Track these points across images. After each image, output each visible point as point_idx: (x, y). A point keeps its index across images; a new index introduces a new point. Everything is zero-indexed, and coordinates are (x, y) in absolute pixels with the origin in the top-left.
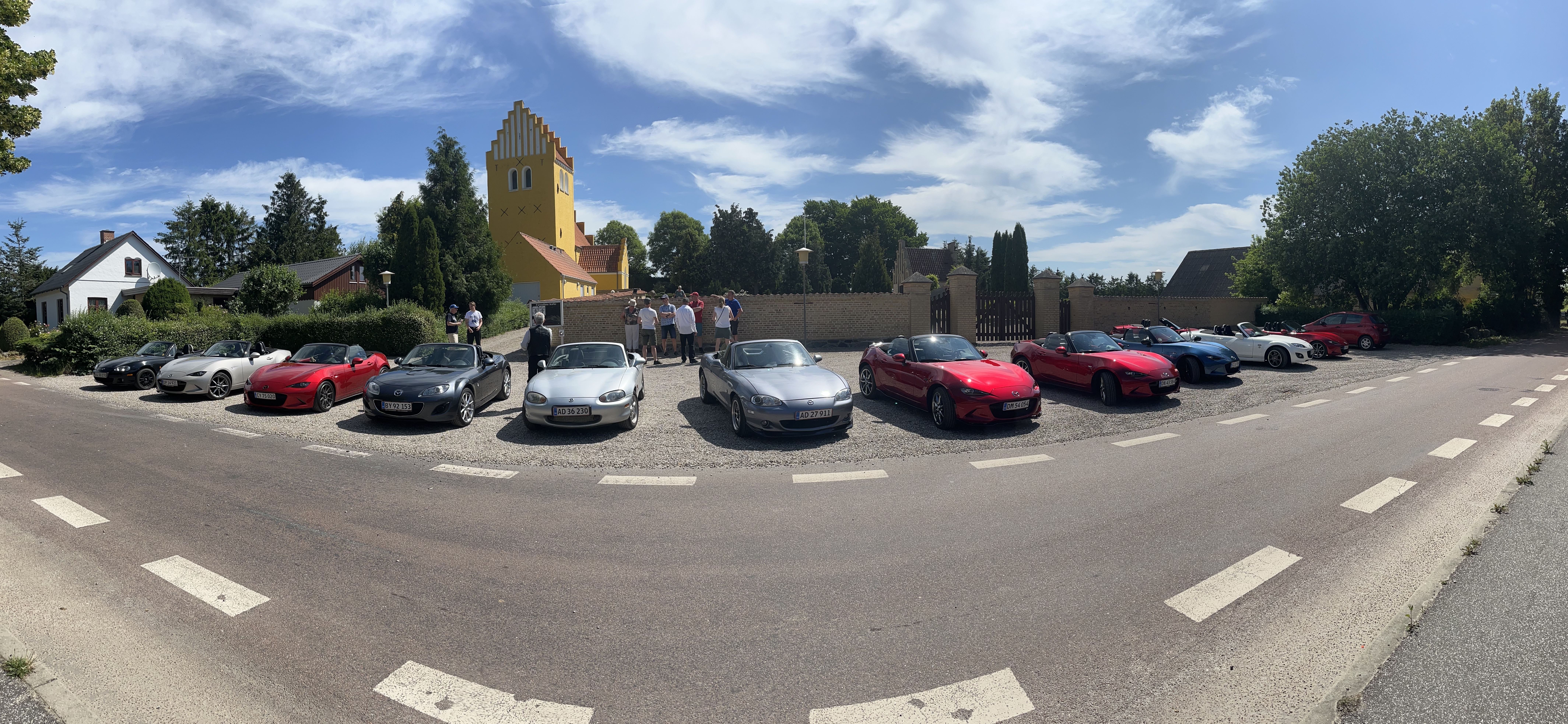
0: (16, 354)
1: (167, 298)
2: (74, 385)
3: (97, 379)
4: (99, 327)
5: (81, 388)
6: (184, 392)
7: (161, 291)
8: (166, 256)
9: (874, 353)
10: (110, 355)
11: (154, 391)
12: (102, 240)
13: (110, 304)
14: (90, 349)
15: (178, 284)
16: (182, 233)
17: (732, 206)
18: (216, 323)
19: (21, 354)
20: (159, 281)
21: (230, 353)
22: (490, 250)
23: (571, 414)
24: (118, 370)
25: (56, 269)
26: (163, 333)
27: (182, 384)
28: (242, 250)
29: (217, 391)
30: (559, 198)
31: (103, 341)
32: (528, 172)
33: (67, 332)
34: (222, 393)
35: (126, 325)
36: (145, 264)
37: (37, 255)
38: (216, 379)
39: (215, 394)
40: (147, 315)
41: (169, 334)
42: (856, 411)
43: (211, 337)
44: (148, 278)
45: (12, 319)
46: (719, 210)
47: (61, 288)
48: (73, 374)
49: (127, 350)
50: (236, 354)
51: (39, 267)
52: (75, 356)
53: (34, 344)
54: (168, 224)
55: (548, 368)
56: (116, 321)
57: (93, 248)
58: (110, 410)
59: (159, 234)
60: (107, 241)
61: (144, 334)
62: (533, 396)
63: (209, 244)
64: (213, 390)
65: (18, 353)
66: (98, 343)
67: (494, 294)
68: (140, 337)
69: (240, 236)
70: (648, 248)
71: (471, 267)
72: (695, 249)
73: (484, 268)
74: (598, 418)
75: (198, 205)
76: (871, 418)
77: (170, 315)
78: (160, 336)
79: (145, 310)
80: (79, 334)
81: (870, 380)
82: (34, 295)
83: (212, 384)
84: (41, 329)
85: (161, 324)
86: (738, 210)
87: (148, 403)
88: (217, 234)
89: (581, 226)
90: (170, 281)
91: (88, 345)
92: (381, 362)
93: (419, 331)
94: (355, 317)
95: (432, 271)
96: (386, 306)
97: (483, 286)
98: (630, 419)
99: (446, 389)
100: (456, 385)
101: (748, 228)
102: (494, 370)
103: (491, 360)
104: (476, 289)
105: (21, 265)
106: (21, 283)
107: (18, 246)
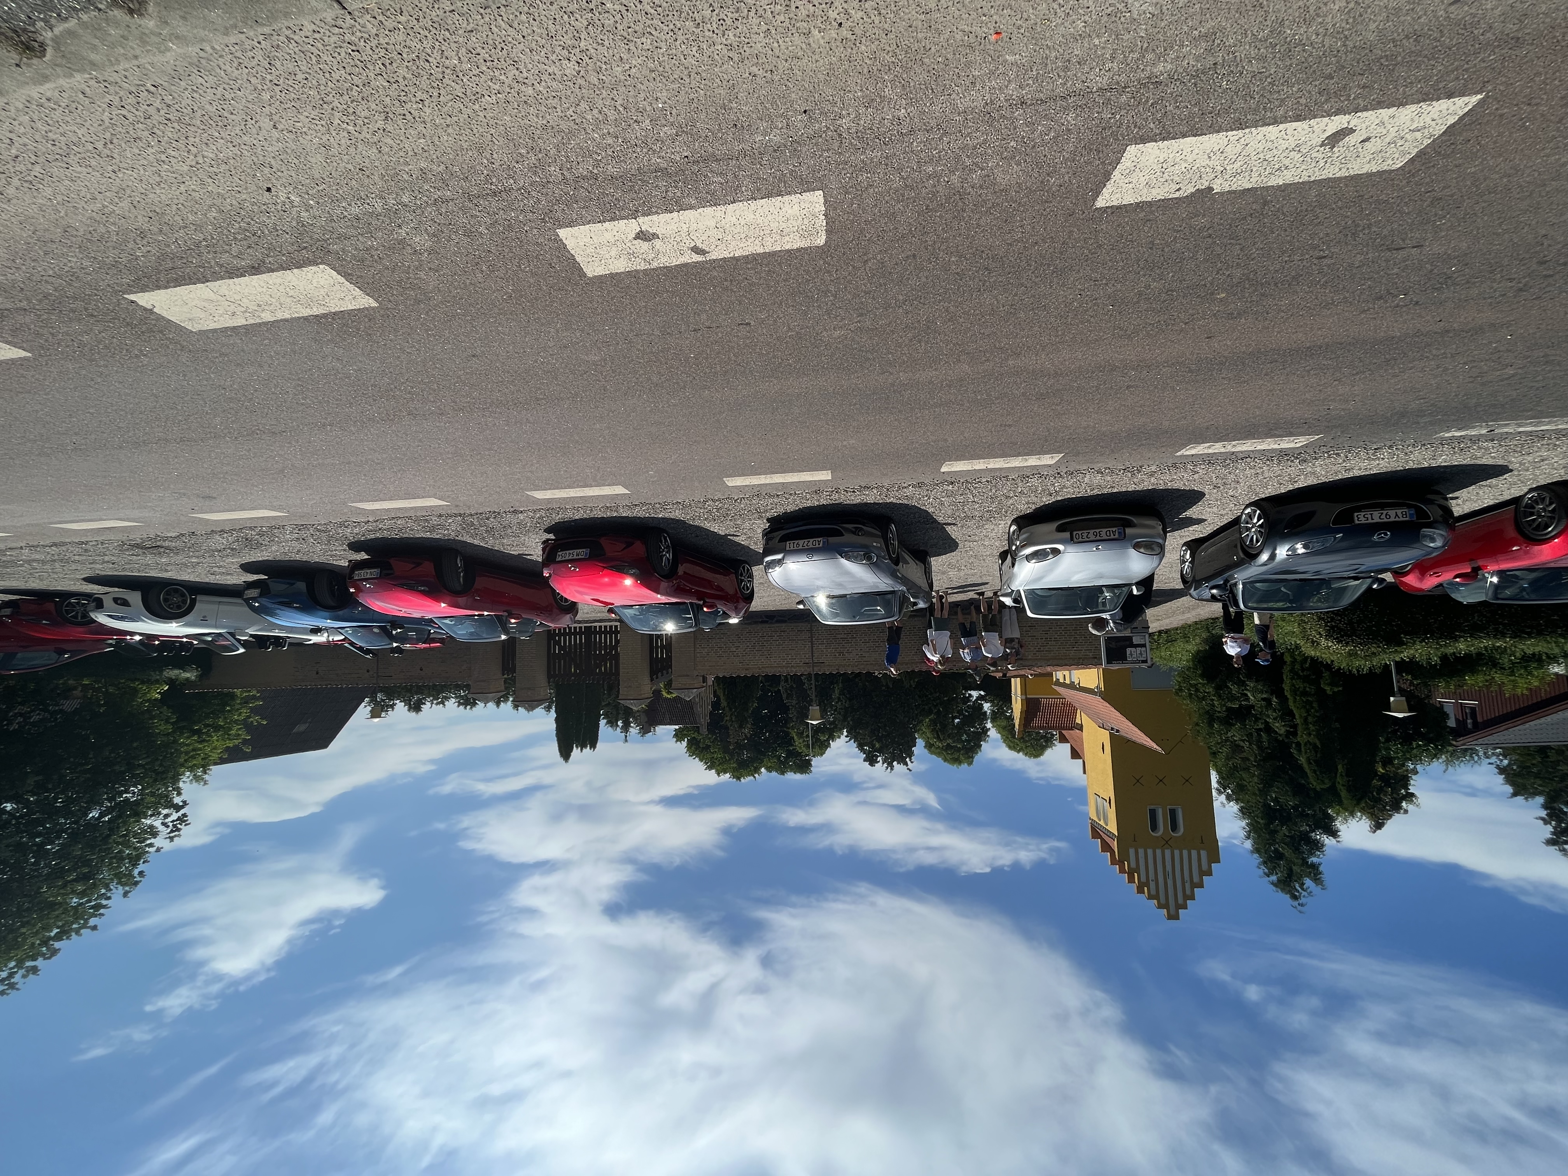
9: (737, 611)
17: (892, 769)
22: (1210, 734)
23: (1098, 531)
30: (1109, 791)
32: (1154, 827)
42: (759, 548)
46: (907, 765)
55: (1129, 585)
62: (1153, 549)
67: (1202, 676)
70: (989, 725)
71: (1242, 714)
72: (933, 722)
73: (1219, 712)
74: (1060, 529)
76: (742, 540)
81: (742, 581)
86: (885, 765)
89: (1076, 754)
92: (1411, 580)
93: (1332, 627)
94: (1462, 647)
95: (1308, 711)
96: (1396, 663)
97: (1218, 688)
98: (1020, 528)
99: (1293, 549)
100: (1273, 557)
101: (872, 746)
102: (1208, 579)
103: (1214, 591)
104: (1229, 685)
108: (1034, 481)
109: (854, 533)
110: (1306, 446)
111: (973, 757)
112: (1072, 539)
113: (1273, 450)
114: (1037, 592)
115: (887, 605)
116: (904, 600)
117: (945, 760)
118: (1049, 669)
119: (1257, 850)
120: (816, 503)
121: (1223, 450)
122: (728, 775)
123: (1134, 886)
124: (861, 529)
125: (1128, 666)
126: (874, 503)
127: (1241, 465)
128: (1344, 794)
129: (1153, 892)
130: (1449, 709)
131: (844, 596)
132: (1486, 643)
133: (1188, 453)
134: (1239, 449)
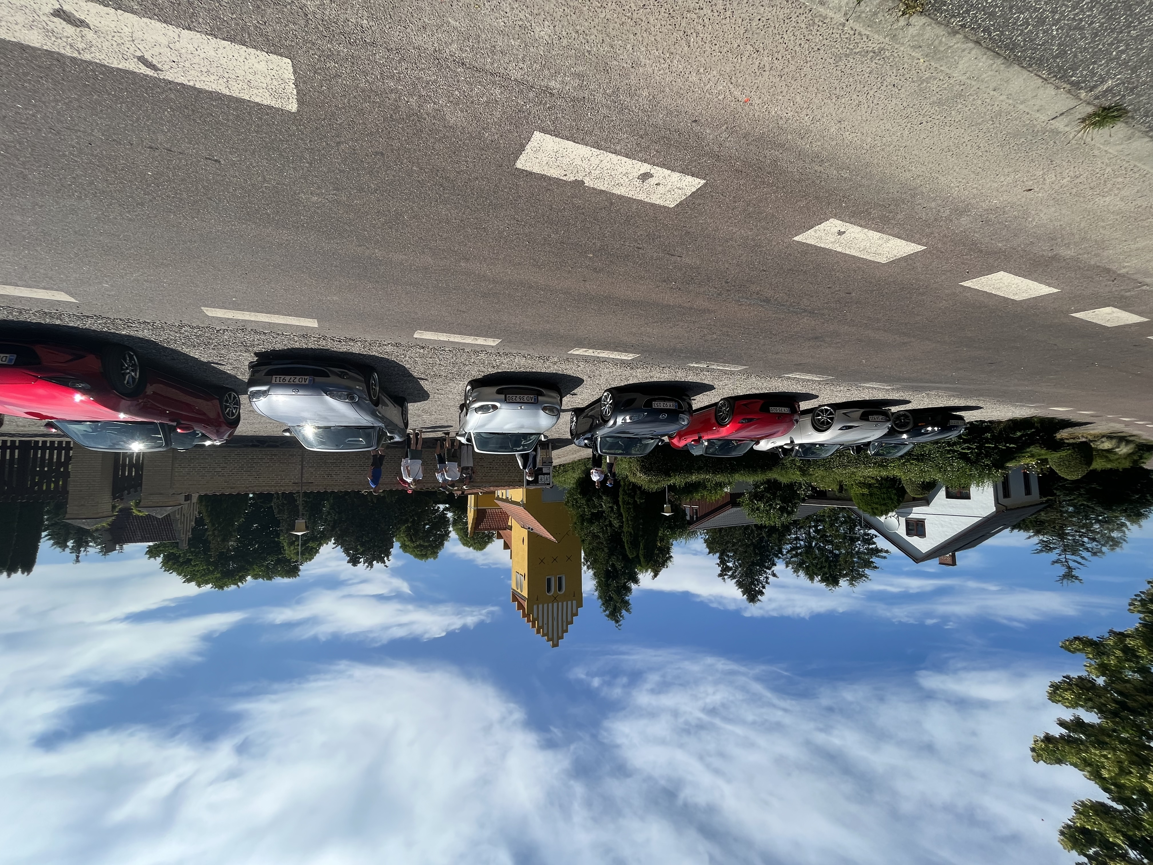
0: (1068, 439)
1: (878, 498)
2: (990, 410)
3: (961, 418)
4: (958, 471)
5: (980, 408)
6: (862, 411)
7: (885, 504)
8: (876, 536)
9: (219, 434)
10: (943, 443)
11: (894, 409)
12: (953, 557)
13: (942, 493)
14: (969, 448)
15: (866, 511)
16: (859, 558)
17: (372, 567)
18: (825, 473)
19: (1062, 439)
20: (887, 514)
21: (813, 447)
23: (522, 396)
24: (936, 429)
25: (1013, 529)
26: (881, 465)
27: (864, 417)
28: (797, 539)
29: (826, 413)
30: (524, 570)
31: (952, 457)
32: (549, 590)
33: (999, 465)
34: (822, 411)
35: (925, 472)
36: (902, 531)
38: (828, 423)
39: (828, 410)
40: (900, 482)
41: (875, 463)
42: (245, 377)
43: (830, 461)
44: (898, 517)
45: (1075, 478)
47: (1006, 510)
48: (990, 422)
49: (923, 448)
50: (807, 446)
51: (1037, 532)
52: (988, 441)
53: (1043, 452)
54: (876, 567)
55: (540, 434)
56: (938, 476)
57: (965, 549)
58: (946, 389)
59: (885, 558)
60: (948, 555)
61: (904, 463)
62: (553, 412)
63: (830, 546)
64: (831, 413)
65: (1066, 441)
66: (959, 454)
67: (580, 493)
68: (908, 461)
69: (799, 551)
71: (598, 516)
74: (499, 392)
75: (843, 583)
76: (228, 369)
77: (873, 481)
78: (885, 462)
79: (903, 487)
80: (984, 463)
81: (227, 407)
82: (1042, 503)
83: (832, 419)
84: (1033, 467)
85: (884, 474)
86: (366, 564)
87: (902, 398)
88: (823, 555)
89: (507, 546)
90: (875, 514)
91: (971, 453)
92: (675, 441)
93: (643, 466)
94: (694, 478)
96: (668, 486)
98: (473, 388)
99: (624, 419)
100: (615, 423)
101: (356, 550)
102: (584, 434)
103: (586, 441)
105: (1062, 536)
106: (1061, 516)
107: (1068, 556)
108: (482, 356)
109: (340, 376)
110: (633, 360)
111: (438, 553)
112: (506, 400)
113: (618, 359)
114: (483, 435)
115: (368, 437)
116: (381, 434)
117: (416, 556)
118: (492, 489)
119: (600, 597)
120: (305, 346)
121: (593, 354)
122: (210, 585)
123: (535, 630)
124: (347, 374)
125: (539, 487)
126: (359, 354)
127: (602, 365)
128: (642, 559)
129: (545, 632)
130: (688, 512)
131: (329, 427)
132: (703, 476)
133: (575, 353)
134: (601, 355)
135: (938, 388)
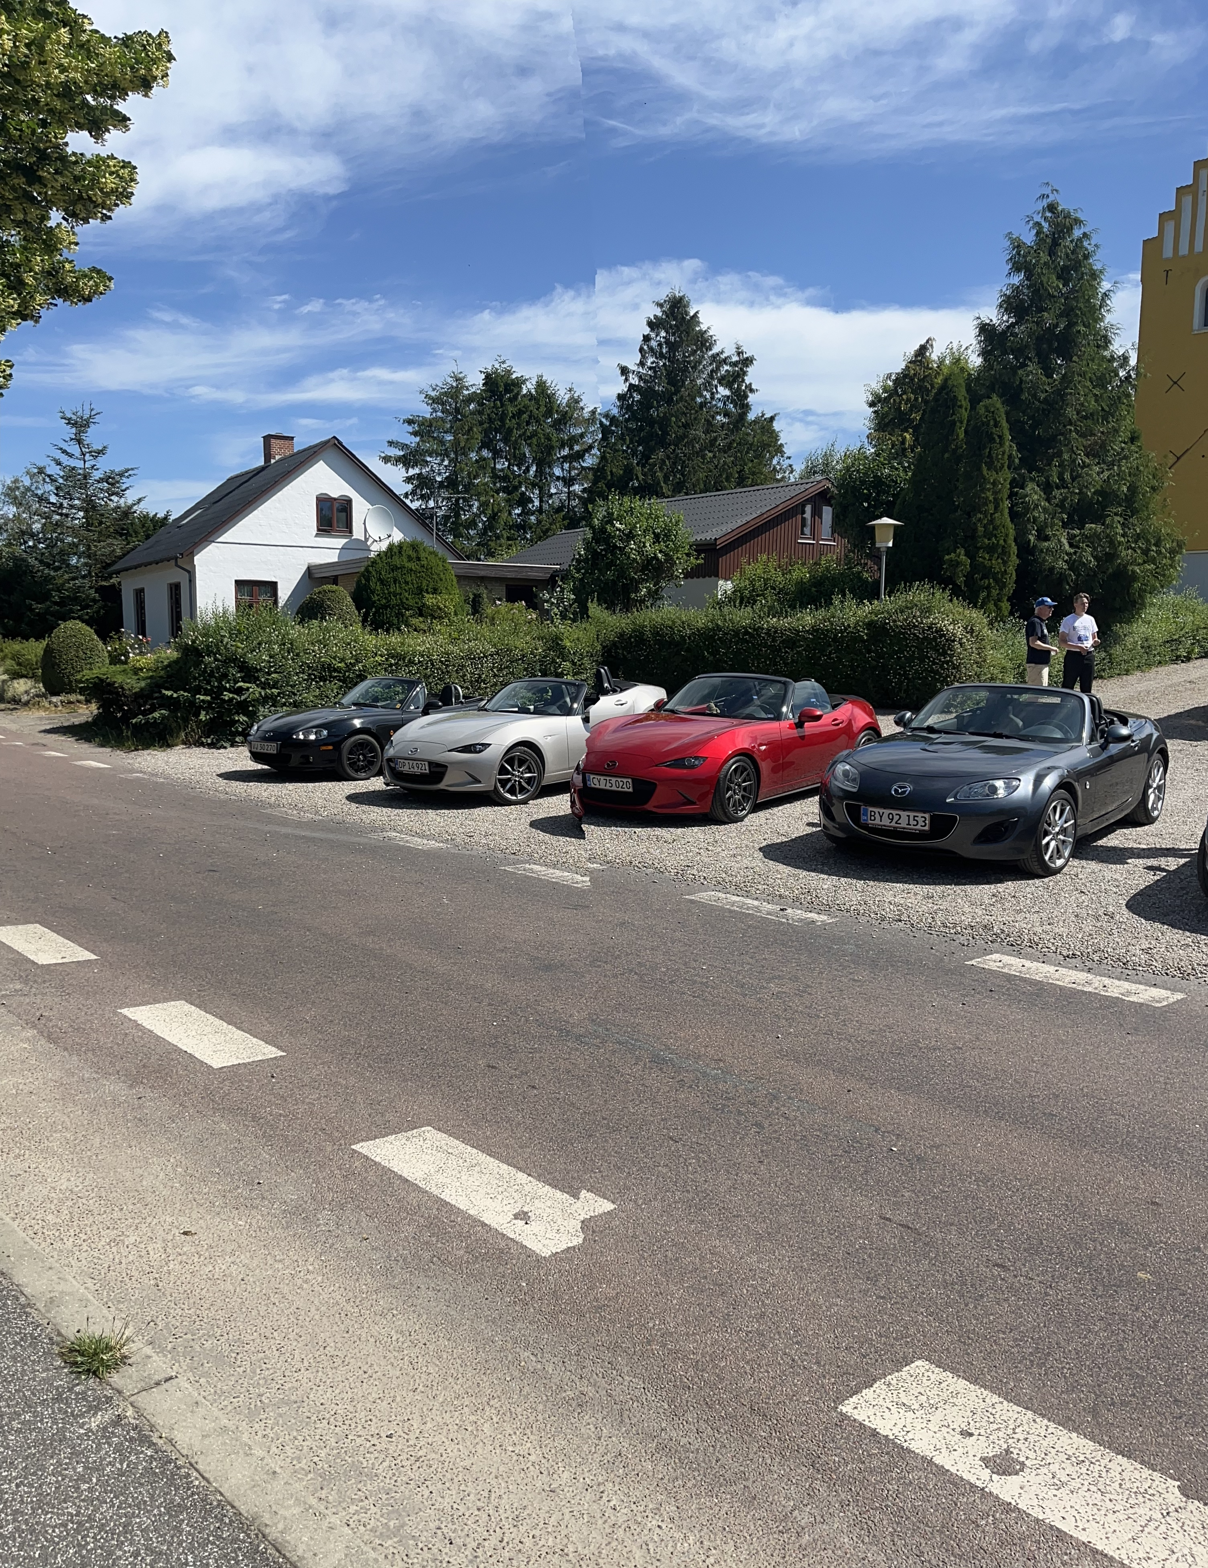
0: (79, 701)
1: (407, 583)
2: (206, 769)
3: (257, 757)
4: (260, 644)
5: (220, 775)
6: (443, 786)
7: (394, 568)
8: (406, 495)
10: (284, 704)
11: (377, 784)
12: (268, 456)
13: (284, 595)
14: (239, 691)
15: (431, 553)
16: (442, 442)
18: (511, 641)
19: (88, 701)
20: (391, 547)
21: (540, 705)
22: (1136, 472)
24: (301, 737)
25: (166, 518)
26: (397, 659)
27: (438, 770)
28: (569, 482)
29: (514, 786)
31: (269, 674)
33: (192, 654)
34: (523, 790)
35: (319, 642)
36: (361, 508)
37: (123, 488)
38: (511, 762)
39: (509, 792)
40: (364, 621)
41: (412, 662)
43: (500, 670)
44: (367, 540)
45: (70, 624)
47: (176, 558)
48: (203, 745)
49: (321, 695)
50: (554, 709)
51: (127, 512)
52: (209, 706)
53: (119, 679)
54: (410, 422)
56: (296, 632)
57: (247, 473)
58: (284, 822)
59: (391, 443)
60: (277, 457)
61: (358, 661)
63: (499, 466)
64: (504, 783)
65: (82, 698)
66: (258, 679)
68: (350, 667)
69: (566, 452)
71: (1085, 512)
73: (1116, 514)
75: (475, 381)
77: (414, 621)
78: (391, 665)
79: (359, 609)
80: (216, 660)
82: (118, 572)
83: (504, 771)
84: (132, 647)
85: (394, 639)
87: (364, 807)
88: (516, 445)
90: (414, 546)
91: (236, 682)
93: (947, 654)
94: (809, 619)
95: (992, 521)
96: (879, 598)
97: (1111, 557)
99: (1013, 789)
100: (1038, 780)
102: (1130, 754)
103: (1124, 731)
104: (1094, 563)
105: (90, 506)
106: (89, 548)
107: (80, 464)
110: (986, 953)
113: (1031, 958)
127: (1074, 945)
130: (828, 529)
132: (785, 622)
135: (300, 824)
